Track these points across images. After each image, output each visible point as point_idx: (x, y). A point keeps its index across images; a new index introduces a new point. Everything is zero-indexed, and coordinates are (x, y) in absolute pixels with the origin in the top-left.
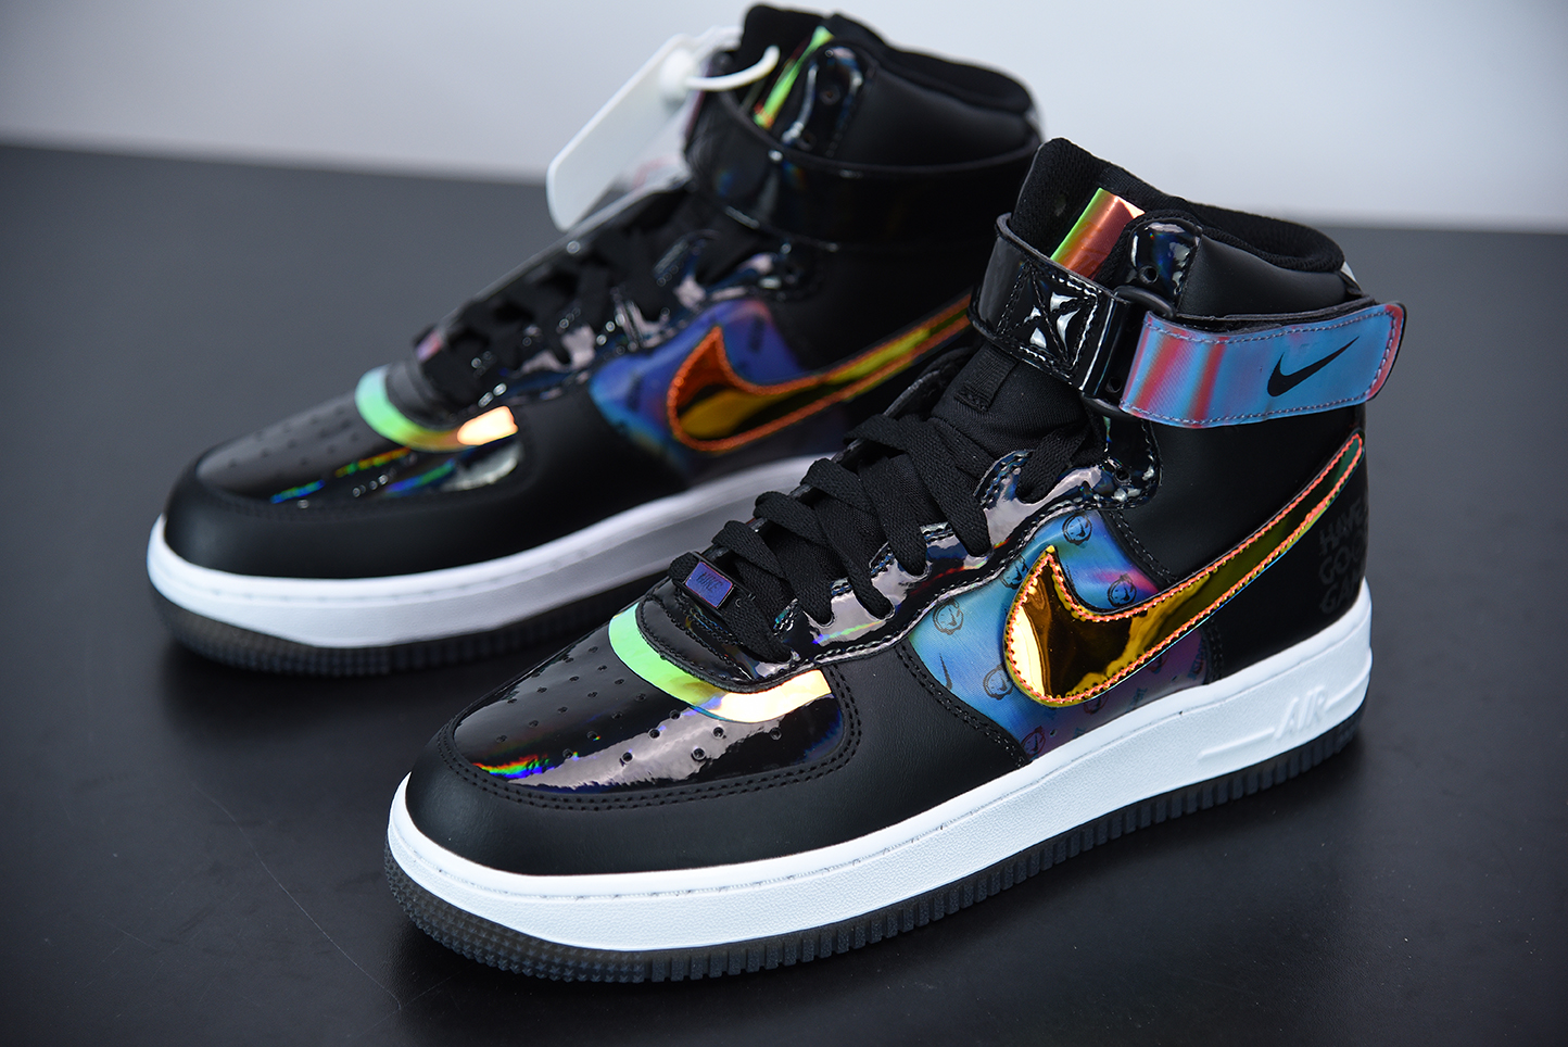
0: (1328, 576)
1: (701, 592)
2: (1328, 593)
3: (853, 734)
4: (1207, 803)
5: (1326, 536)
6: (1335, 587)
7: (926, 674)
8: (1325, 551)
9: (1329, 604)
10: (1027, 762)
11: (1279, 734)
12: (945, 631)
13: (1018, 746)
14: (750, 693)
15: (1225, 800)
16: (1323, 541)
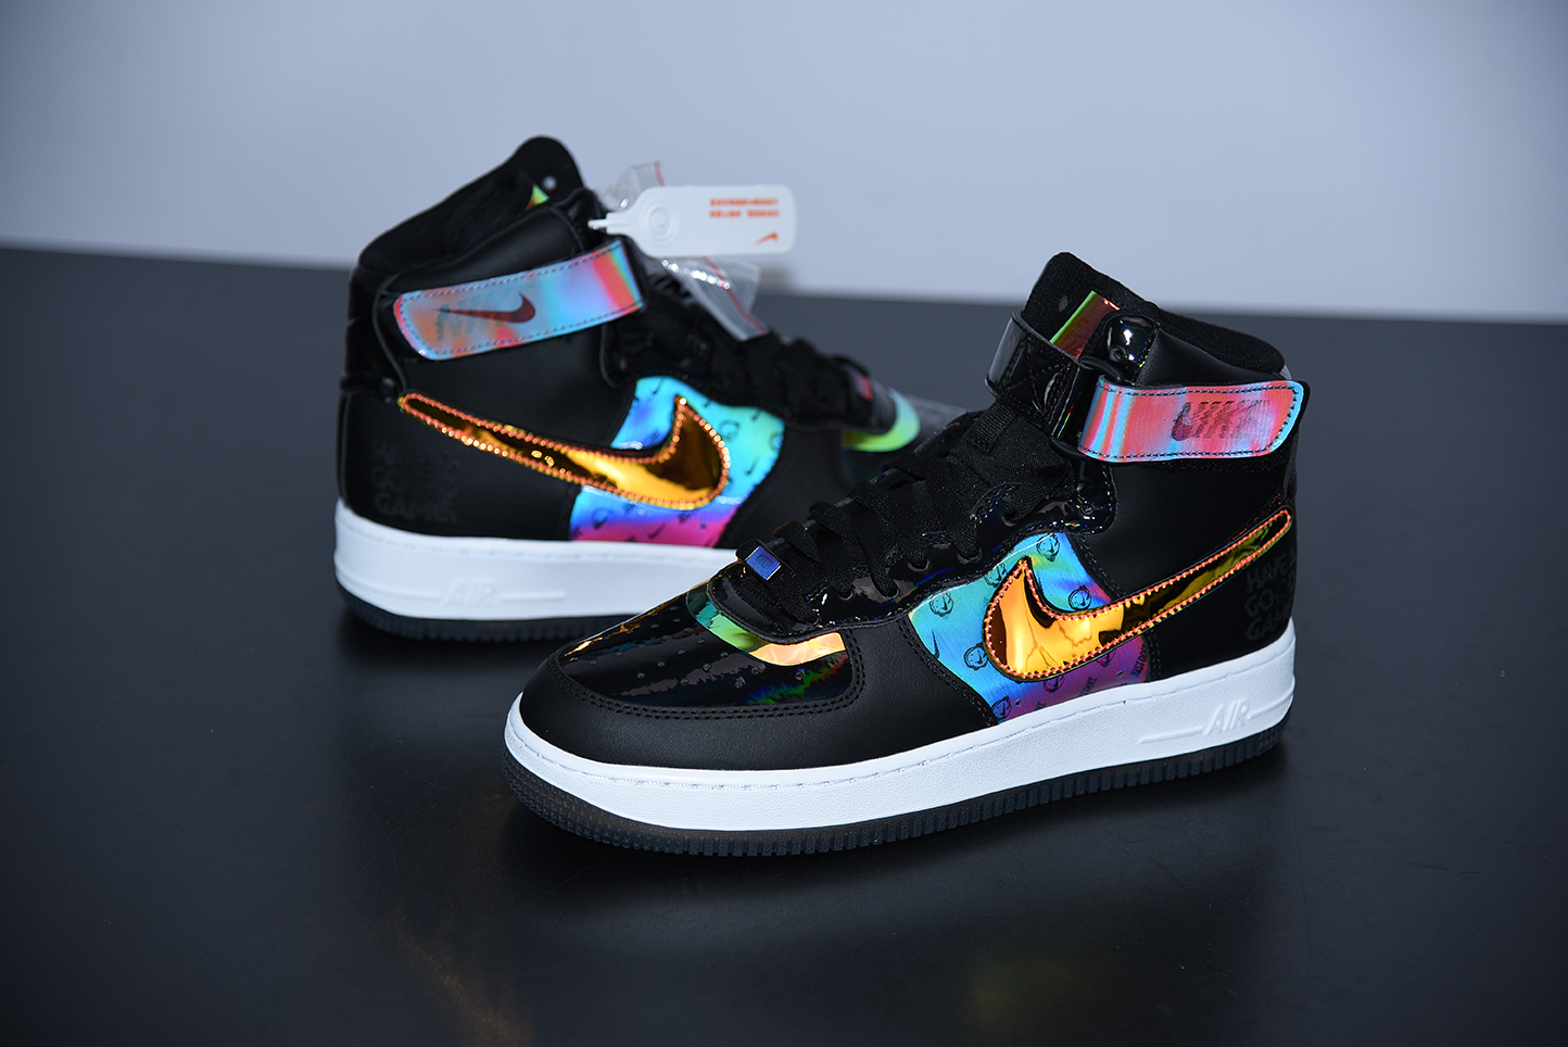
0: (1253, 610)
1: (758, 569)
2: (1253, 624)
3: (858, 683)
4: (1145, 781)
5: (1252, 578)
6: (1259, 620)
7: (919, 644)
8: (1251, 590)
9: (1253, 633)
10: (995, 723)
11: (1206, 732)
12: (938, 613)
13: (990, 710)
14: (783, 644)
15: (1161, 779)
16: (1250, 581)
